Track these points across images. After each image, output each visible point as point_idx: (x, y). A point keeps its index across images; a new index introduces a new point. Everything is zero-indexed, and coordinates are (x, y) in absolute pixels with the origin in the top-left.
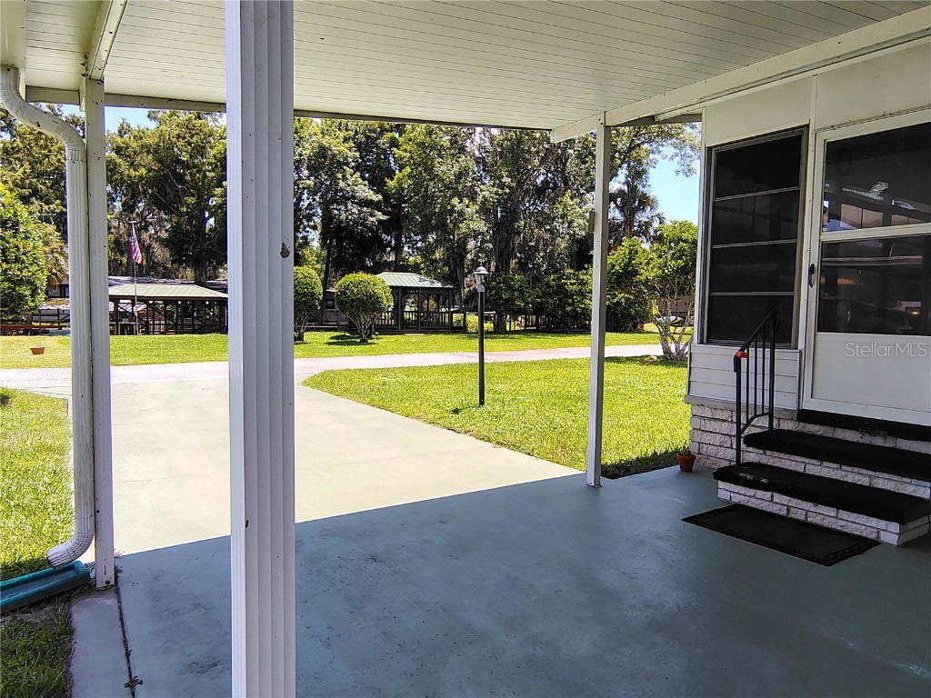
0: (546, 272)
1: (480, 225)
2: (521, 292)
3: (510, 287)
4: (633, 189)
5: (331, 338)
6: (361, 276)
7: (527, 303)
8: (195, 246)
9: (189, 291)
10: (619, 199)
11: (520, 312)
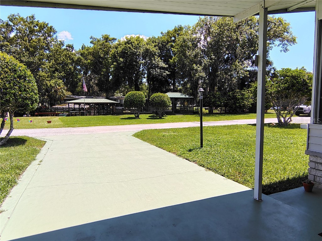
0: (229, 91)
1: (203, 74)
2: (219, 99)
3: (214, 97)
5: (149, 117)
6: (159, 94)
7: (221, 103)
8: (106, 85)
9: (102, 100)
11: (219, 106)
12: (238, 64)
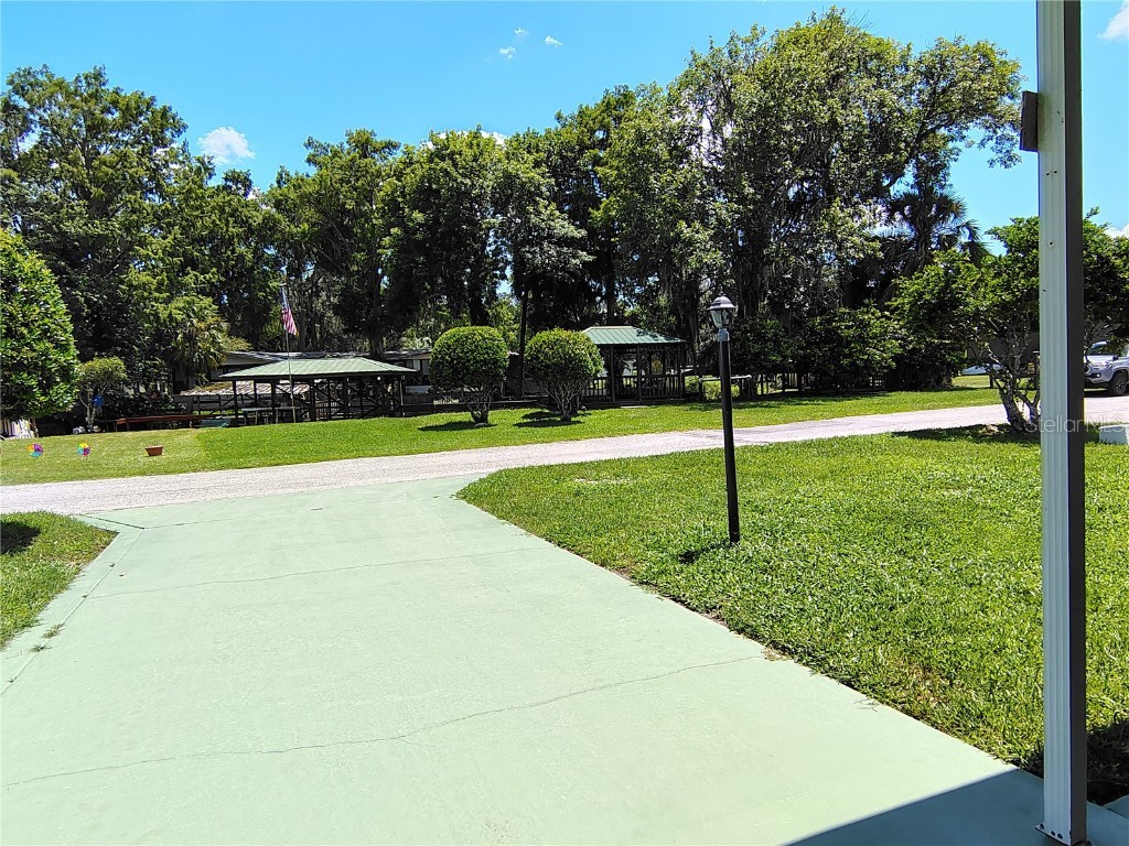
0: (811, 314)
1: (715, 257)
2: (777, 343)
3: (760, 337)
4: (927, 192)
5: (523, 418)
6: (559, 333)
8: (368, 311)
9: (355, 365)
10: (907, 208)
11: (776, 369)
12: (842, 215)
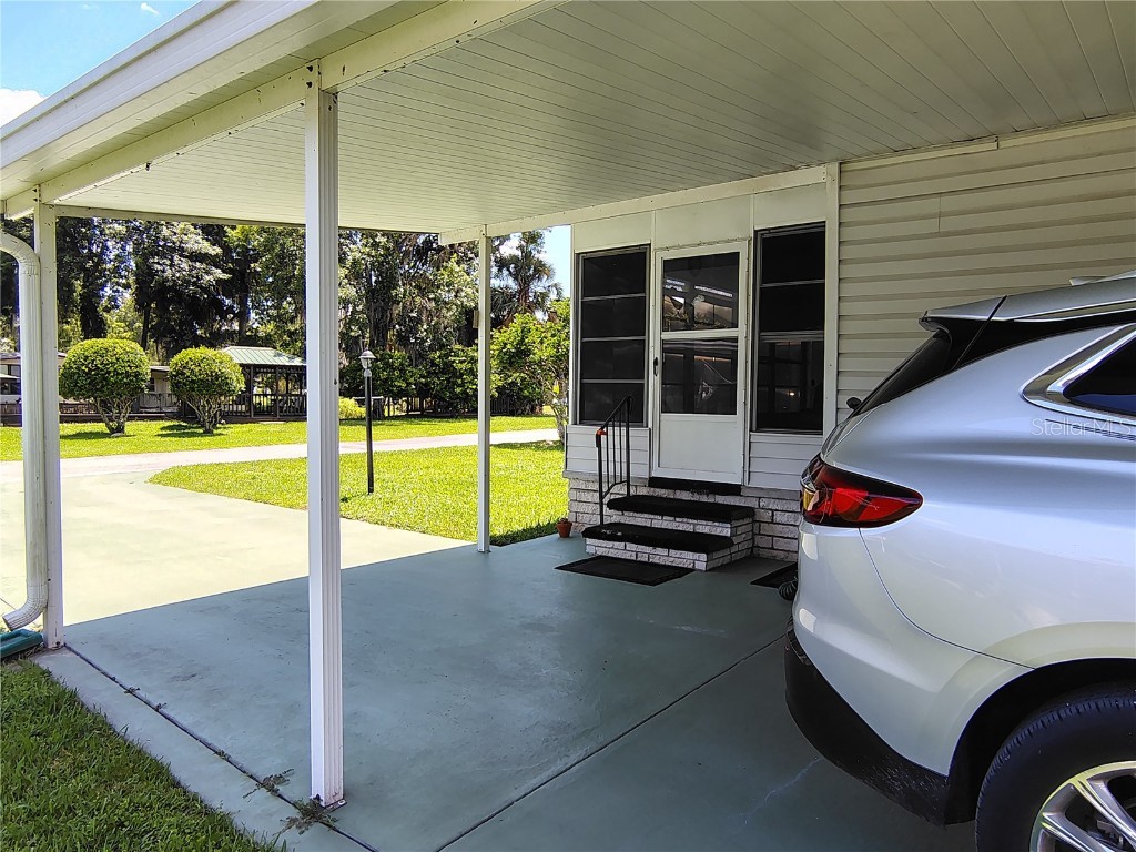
0: (431, 348)
1: (350, 293)
2: (403, 371)
3: (388, 365)
4: (527, 255)
5: (162, 429)
6: (203, 352)
7: (409, 384)
10: (512, 266)
11: (401, 393)
12: (457, 269)
